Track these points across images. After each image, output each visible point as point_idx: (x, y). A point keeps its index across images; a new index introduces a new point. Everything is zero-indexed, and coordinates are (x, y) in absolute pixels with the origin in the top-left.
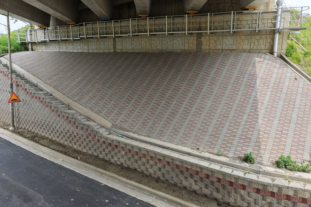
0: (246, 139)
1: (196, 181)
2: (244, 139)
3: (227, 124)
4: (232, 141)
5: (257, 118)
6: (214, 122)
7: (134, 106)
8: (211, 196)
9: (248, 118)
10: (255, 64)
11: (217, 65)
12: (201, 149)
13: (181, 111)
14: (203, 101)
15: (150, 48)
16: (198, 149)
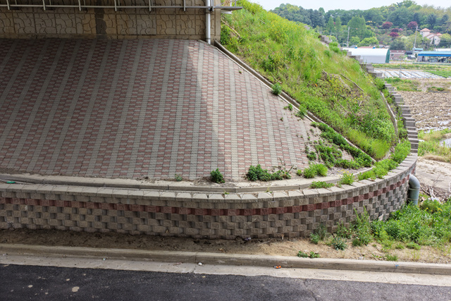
0: (205, 153)
1: (159, 221)
2: (203, 155)
3: (176, 138)
4: (189, 160)
5: (211, 126)
6: (157, 138)
7: (16, 130)
8: (183, 235)
9: (200, 127)
10: (189, 54)
11: (137, 57)
12: (151, 177)
13: (102, 129)
14: (133, 110)
15: (13, 31)
16: (147, 178)
